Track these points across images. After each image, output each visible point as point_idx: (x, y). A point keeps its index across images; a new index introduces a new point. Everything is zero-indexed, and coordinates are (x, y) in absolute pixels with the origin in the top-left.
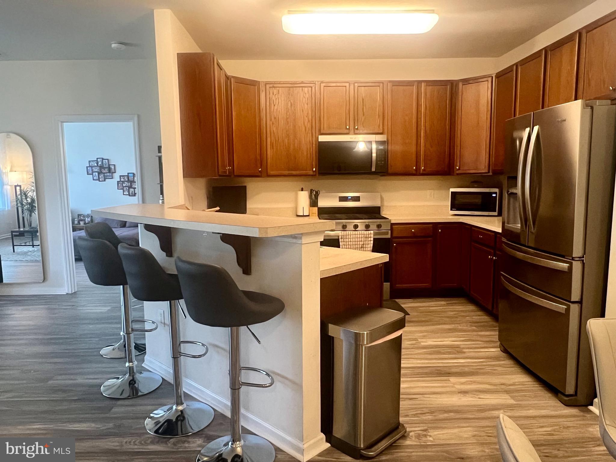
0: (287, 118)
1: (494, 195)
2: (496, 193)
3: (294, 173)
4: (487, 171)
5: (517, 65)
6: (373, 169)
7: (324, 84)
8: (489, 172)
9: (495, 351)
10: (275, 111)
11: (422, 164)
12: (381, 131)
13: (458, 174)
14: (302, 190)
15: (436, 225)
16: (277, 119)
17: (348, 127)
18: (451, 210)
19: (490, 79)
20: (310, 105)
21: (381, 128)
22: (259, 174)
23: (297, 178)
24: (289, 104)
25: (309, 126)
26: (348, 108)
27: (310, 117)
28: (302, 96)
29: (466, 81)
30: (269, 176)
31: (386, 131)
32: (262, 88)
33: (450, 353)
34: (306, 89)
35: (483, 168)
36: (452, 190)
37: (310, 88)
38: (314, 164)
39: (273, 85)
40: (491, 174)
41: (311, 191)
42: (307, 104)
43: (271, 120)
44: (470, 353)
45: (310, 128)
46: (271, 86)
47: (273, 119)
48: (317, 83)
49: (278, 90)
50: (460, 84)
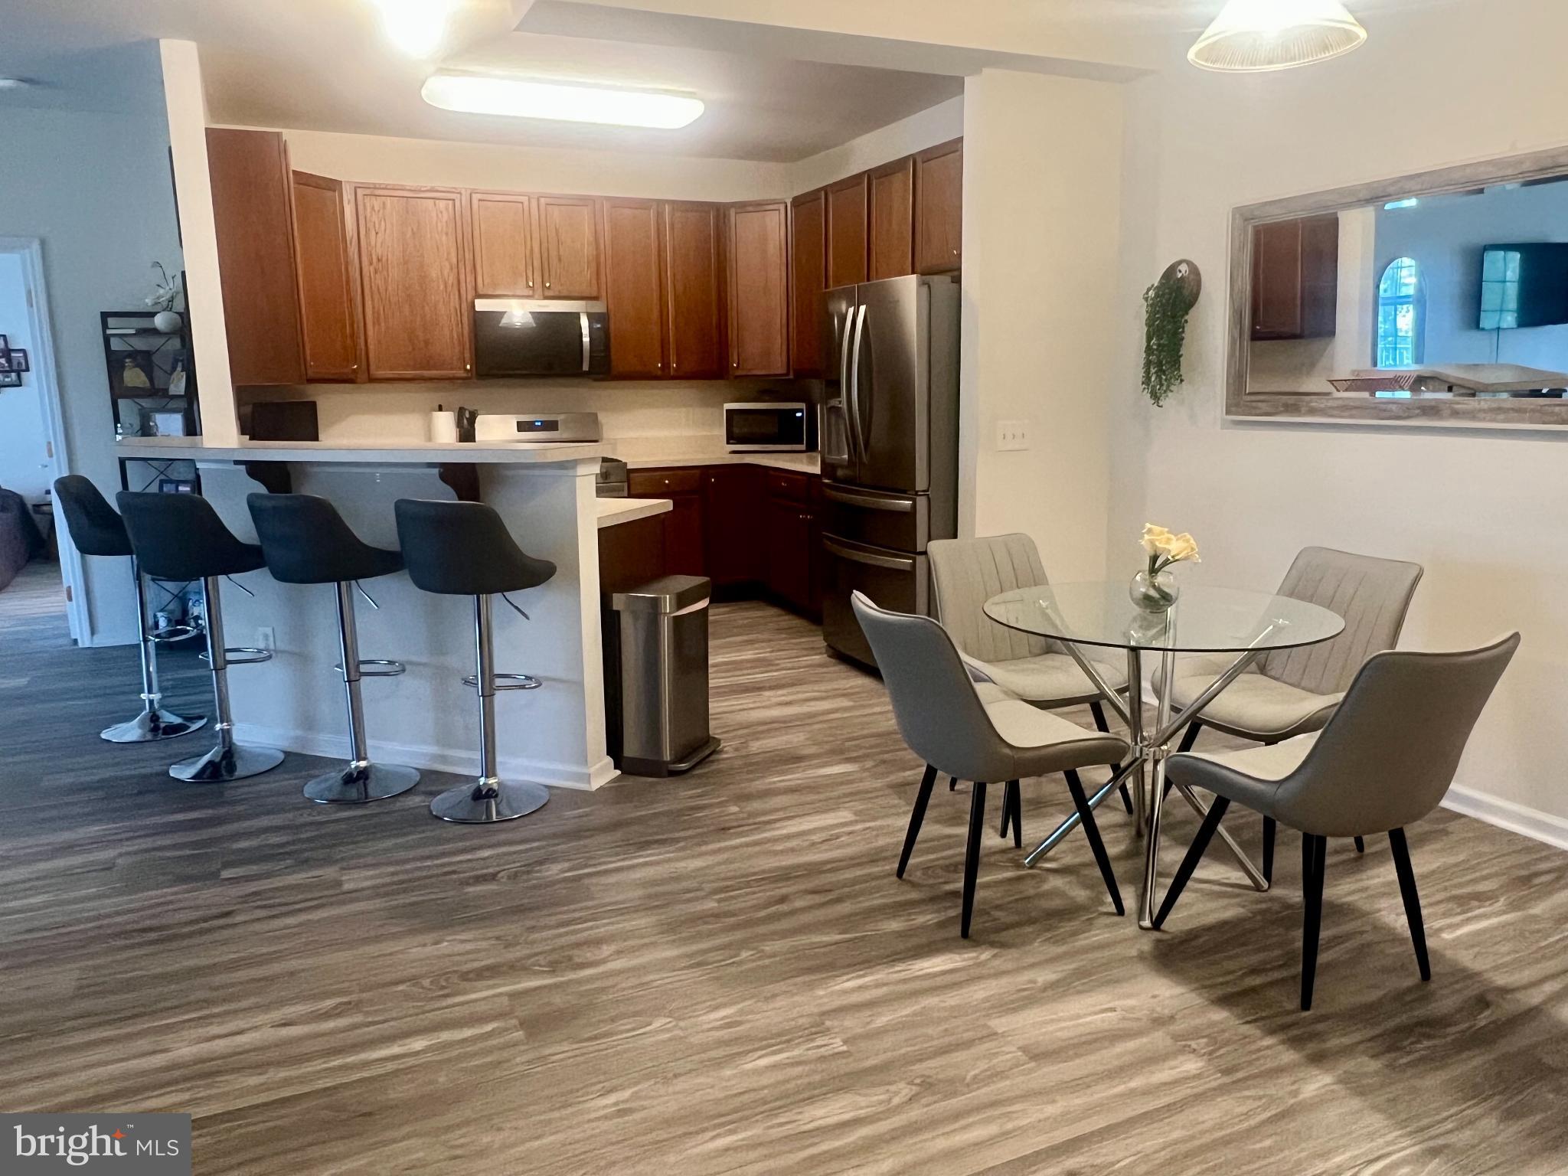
0: (406, 263)
1: (799, 414)
2: (801, 410)
3: (426, 373)
4: (785, 372)
5: (825, 189)
6: (586, 367)
7: (479, 196)
8: (788, 374)
9: (820, 658)
10: (379, 245)
11: (673, 358)
12: (594, 294)
13: (737, 377)
14: (440, 409)
15: (706, 470)
16: (384, 259)
17: (531, 284)
18: (728, 443)
19: (782, 208)
20: (452, 239)
21: (595, 288)
22: (352, 376)
23: (429, 384)
24: (409, 234)
25: (452, 280)
26: (529, 247)
27: (454, 260)
28: (435, 218)
29: (742, 207)
30: (372, 380)
31: (604, 294)
32: (347, 196)
33: (751, 668)
34: (442, 204)
35: (778, 365)
36: (728, 406)
37: (451, 202)
38: (467, 355)
39: (373, 190)
40: (791, 377)
41: (461, 412)
42: (447, 234)
43: (371, 264)
44: (784, 663)
45: (456, 282)
46: (368, 192)
47: (375, 260)
48: (463, 192)
49: (384, 203)
50: (732, 212)
